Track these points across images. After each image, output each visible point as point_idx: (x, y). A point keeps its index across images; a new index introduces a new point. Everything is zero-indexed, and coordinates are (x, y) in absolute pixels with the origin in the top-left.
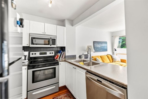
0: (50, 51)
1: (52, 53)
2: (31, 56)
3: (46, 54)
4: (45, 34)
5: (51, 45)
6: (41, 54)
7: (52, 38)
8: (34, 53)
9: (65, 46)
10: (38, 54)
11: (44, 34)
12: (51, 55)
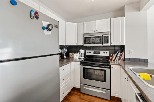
0: (104, 50)
1: (107, 53)
2: (87, 54)
3: (100, 54)
4: (97, 32)
5: (102, 44)
6: (95, 53)
7: (104, 35)
8: (89, 51)
9: (124, 44)
10: (92, 53)
11: (95, 32)
12: (105, 55)
